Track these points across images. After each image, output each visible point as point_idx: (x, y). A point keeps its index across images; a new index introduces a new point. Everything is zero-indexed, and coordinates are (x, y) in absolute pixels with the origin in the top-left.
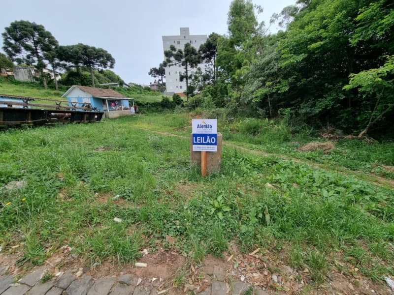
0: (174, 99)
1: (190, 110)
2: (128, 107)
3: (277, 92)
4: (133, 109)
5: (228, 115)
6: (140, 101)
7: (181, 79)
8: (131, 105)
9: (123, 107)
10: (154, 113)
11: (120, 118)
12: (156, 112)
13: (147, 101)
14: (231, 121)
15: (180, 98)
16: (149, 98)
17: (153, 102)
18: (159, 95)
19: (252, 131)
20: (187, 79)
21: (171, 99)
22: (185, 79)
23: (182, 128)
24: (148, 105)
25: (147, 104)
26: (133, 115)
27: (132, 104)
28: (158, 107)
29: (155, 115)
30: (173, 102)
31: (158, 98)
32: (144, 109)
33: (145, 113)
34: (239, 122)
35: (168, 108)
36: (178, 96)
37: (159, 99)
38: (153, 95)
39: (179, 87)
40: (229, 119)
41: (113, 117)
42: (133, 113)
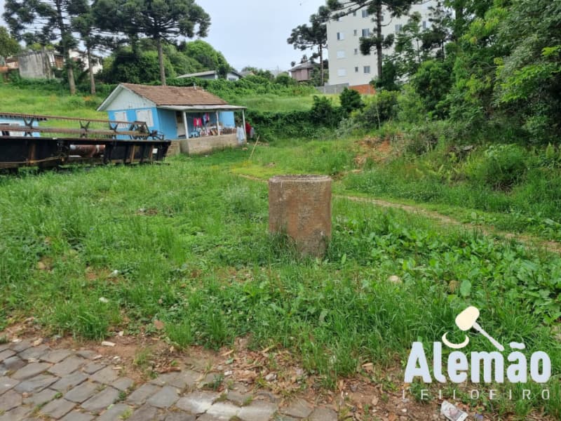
0: (343, 100)
2: (232, 127)
4: (241, 131)
5: (458, 138)
6: (261, 111)
7: (365, 49)
8: (238, 123)
9: (220, 128)
10: (292, 140)
11: (211, 153)
12: (298, 136)
13: (278, 111)
14: (463, 155)
15: (359, 97)
16: (285, 103)
17: (290, 111)
18: (309, 92)
20: (379, 48)
22: (373, 49)
23: (336, 173)
24: (280, 121)
25: (276, 118)
26: (240, 146)
27: (242, 121)
28: (303, 123)
29: (295, 144)
30: (340, 110)
32: (269, 132)
33: (270, 140)
35: (327, 125)
36: (355, 93)
37: (306, 103)
38: (294, 94)
39: (361, 70)
40: (458, 149)
41: (198, 151)
42: (240, 142)
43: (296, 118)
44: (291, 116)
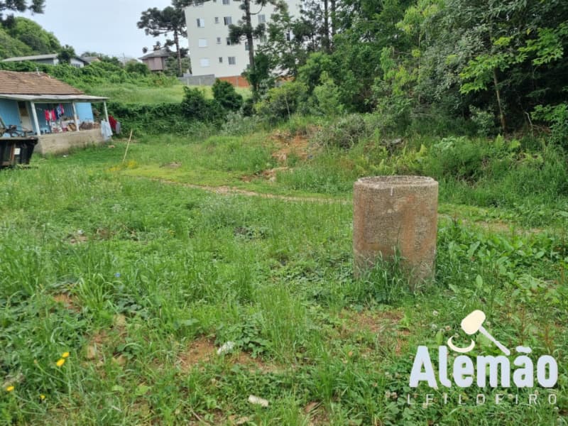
0: (216, 94)
1: (274, 122)
2: (92, 121)
3: (527, 63)
5: (386, 131)
6: (124, 103)
7: (234, 37)
8: (98, 115)
9: (78, 123)
10: (165, 136)
11: (70, 152)
12: (169, 131)
13: (143, 104)
14: (393, 149)
15: (232, 90)
16: (147, 94)
17: (158, 103)
18: (172, 83)
19: (462, 171)
20: (249, 37)
21: (209, 96)
22: (244, 39)
23: (261, 172)
24: (147, 114)
25: (143, 111)
26: (105, 144)
27: (103, 113)
28: (174, 117)
29: (168, 141)
30: (214, 103)
31: (174, 94)
32: (135, 127)
33: (139, 136)
34: (418, 150)
35: (201, 119)
36: (228, 85)
38: (154, 84)
39: (226, 60)
40: (388, 143)
41: (54, 151)
42: (106, 139)
43: (166, 111)
44: (160, 109)
